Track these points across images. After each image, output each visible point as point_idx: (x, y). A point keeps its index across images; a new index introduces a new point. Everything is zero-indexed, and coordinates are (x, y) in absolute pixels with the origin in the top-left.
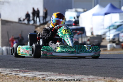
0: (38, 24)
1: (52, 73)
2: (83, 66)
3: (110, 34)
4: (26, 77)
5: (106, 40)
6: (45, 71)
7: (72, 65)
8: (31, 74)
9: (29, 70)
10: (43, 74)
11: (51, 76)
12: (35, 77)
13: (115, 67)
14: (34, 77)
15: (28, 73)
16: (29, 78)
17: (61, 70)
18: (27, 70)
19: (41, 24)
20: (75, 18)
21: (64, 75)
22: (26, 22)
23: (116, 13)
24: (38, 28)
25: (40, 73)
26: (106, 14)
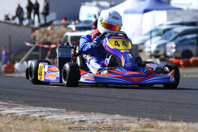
0: (36, 25)
1: (56, 109)
2: (105, 99)
3: (151, 44)
4: (13, 115)
5: (144, 52)
6: (45, 106)
7: (88, 95)
8: (21, 110)
9: (18, 103)
10: (41, 110)
11: (54, 114)
12: (28, 115)
13: (157, 102)
14: (26, 115)
15: (17, 109)
16: (18, 116)
17: (69, 104)
18: (16, 103)
19: (42, 26)
20: (95, 17)
21: (74, 112)
22: (17, 21)
23: (162, 9)
24: (37, 32)
25: (37, 109)
26: (146, 11)
